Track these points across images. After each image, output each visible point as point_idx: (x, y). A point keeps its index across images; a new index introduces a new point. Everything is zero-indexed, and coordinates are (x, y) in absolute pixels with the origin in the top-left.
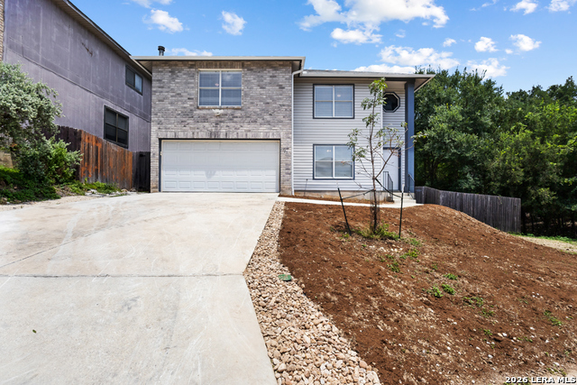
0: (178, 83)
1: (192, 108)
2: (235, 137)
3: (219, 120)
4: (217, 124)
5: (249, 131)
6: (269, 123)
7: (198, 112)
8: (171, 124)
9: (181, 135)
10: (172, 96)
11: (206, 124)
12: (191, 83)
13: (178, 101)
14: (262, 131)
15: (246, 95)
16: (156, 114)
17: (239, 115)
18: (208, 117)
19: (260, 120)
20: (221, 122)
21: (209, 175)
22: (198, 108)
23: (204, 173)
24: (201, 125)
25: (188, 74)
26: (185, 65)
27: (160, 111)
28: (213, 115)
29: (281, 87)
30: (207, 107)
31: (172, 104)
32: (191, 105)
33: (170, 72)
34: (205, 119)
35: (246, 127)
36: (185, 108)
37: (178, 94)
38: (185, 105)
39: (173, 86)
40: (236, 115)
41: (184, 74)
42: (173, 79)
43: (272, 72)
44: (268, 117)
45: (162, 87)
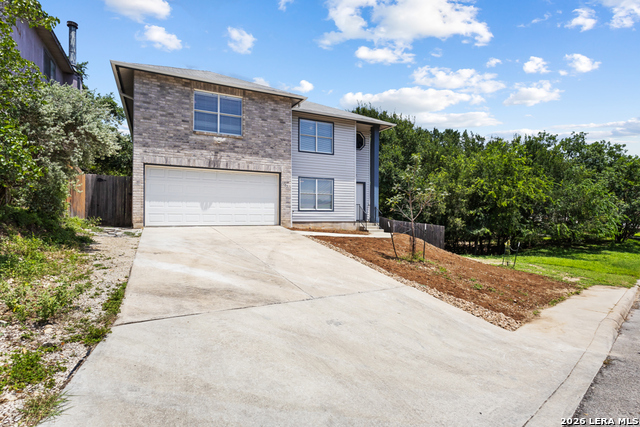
0: (169, 101)
1: (188, 132)
2: (236, 168)
3: (219, 149)
4: (216, 153)
5: (251, 163)
6: (270, 156)
7: (194, 137)
8: (160, 147)
9: (174, 161)
10: (162, 115)
11: (205, 152)
12: (186, 103)
13: (170, 122)
14: (264, 163)
15: (248, 125)
16: (141, 134)
17: (240, 145)
18: (206, 144)
19: (262, 153)
20: (221, 150)
21: (205, 208)
22: (194, 132)
23: (198, 204)
24: (198, 152)
25: (182, 92)
26: (178, 82)
27: (145, 130)
28: (212, 143)
29: (282, 122)
30: (205, 132)
31: (161, 124)
32: (186, 129)
33: (159, 86)
34: (202, 146)
35: (248, 158)
36: (178, 130)
37: (170, 114)
38: (178, 128)
39: (162, 103)
40: (237, 145)
41: (177, 92)
42: (164, 96)
43: (273, 106)
44: (269, 150)
45: (149, 103)
